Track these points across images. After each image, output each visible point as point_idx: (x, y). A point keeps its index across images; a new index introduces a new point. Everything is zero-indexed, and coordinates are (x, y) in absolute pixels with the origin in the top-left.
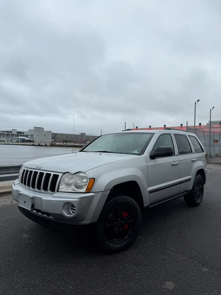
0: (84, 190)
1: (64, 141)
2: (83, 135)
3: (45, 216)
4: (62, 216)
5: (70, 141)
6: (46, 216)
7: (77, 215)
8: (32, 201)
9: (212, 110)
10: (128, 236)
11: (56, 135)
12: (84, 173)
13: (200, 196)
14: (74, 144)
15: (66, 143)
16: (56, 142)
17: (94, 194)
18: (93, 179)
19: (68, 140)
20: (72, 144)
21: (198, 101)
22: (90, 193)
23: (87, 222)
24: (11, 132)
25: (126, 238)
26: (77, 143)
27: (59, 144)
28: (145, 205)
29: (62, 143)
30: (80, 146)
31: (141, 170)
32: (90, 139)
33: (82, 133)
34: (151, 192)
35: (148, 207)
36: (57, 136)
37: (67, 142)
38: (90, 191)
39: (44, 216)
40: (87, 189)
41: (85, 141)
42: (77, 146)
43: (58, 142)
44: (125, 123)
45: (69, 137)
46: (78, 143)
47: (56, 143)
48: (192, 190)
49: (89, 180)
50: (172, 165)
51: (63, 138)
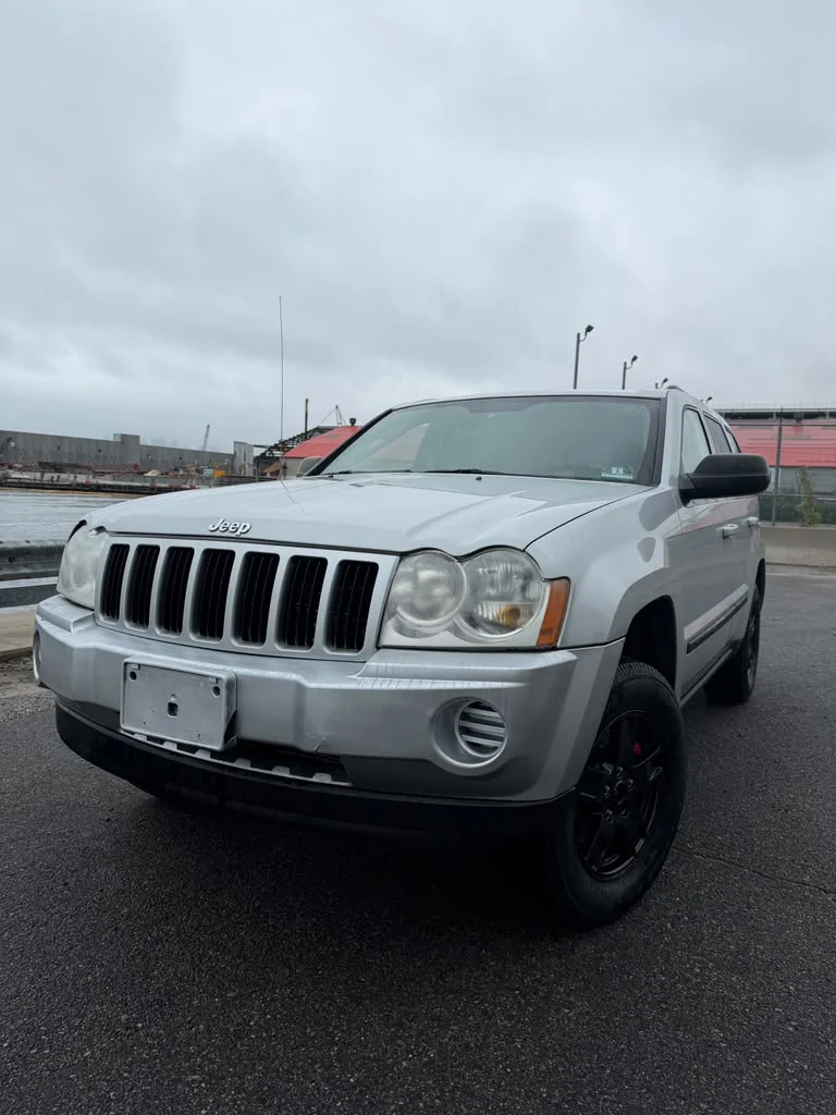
0: (529, 632)
1: (44, 466)
2: (128, 441)
3: (282, 772)
4: (424, 767)
5: (75, 468)
6: (287, 775)
7: (512, 761)
8: (229, 703)
9: (628, 365)
10: (643, 840)
11: (9, 440)
12: (522, 553)
14: (93, 480)
15: (56, 475)
16: (10, 467)
17: (574, 657)
18: (565, 583)
19: (66, 461)
20: (82, 479)
21: (589, 329)
22: (554, 649)
23: (545, 790)
25: (637, 849)
26: (103, 474)
27: (26, 476)
29: (38, 475)
30: (120, 487)
32: (159, 459)
33: (123, 436)
34: (690, 646)
36: (13, 444)
37: (58, 468)
38: (557, 641)
39: (275, 772)
41: (136, 466)
42: (105, 486)
43: (21, 470)
44: (307, 400)
45: (66, 449)
46: (107, 476)
47: (11, 471)
48: (743, 640)
49: (548, 587)
50: (724, 538)
51: (41, 452)
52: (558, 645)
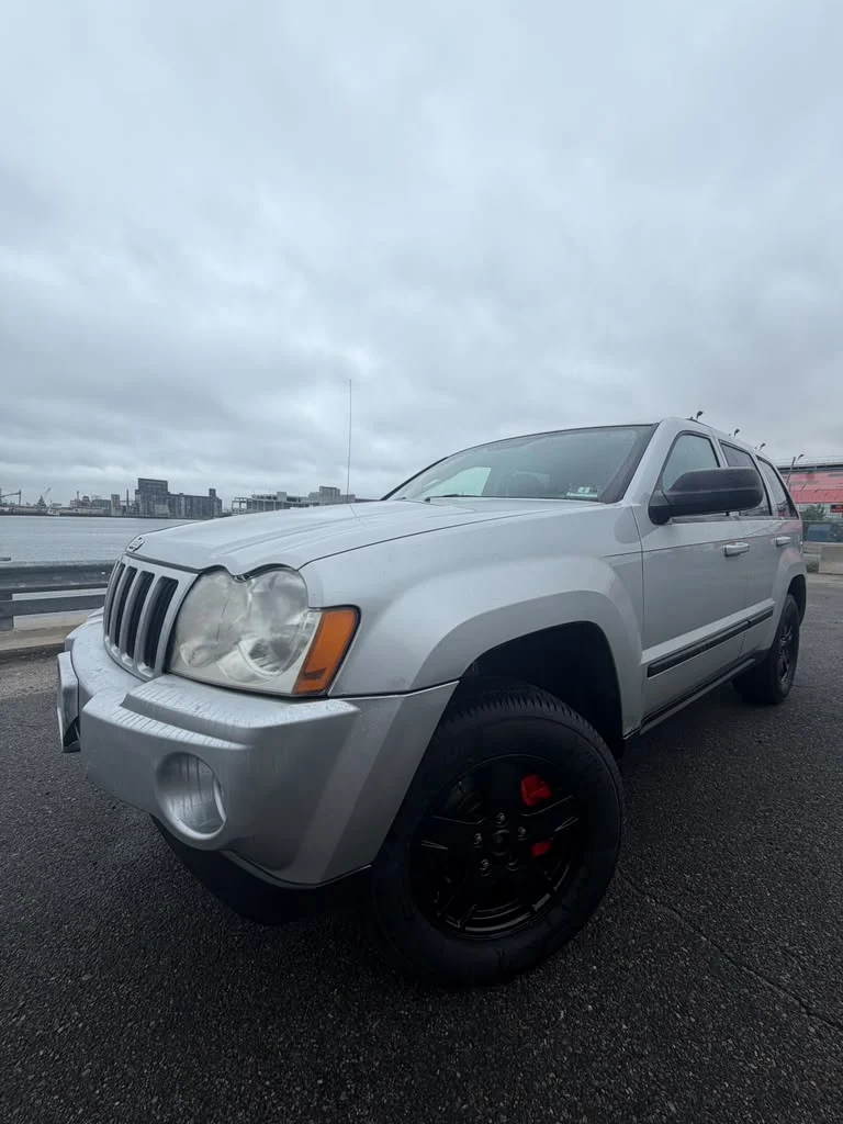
0: (287, 680)
10: (547, 896)
12: (295, 572)
13: (788, 667)
17: (351, 709)
18: (350, 614)
22: (326, 697)
23: (308, 873)
24: (275, 498)
25: (536, 907)
28: (627, 730)
31: (615, 569)
34: (653, 669)
35: (636, 734)
38: (328, 686)
40: (305, 674)
48: (770, 649)
49: (318, 617)
50: (726, 556)
52: (329, 693)
